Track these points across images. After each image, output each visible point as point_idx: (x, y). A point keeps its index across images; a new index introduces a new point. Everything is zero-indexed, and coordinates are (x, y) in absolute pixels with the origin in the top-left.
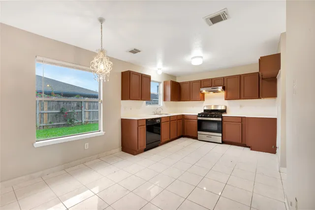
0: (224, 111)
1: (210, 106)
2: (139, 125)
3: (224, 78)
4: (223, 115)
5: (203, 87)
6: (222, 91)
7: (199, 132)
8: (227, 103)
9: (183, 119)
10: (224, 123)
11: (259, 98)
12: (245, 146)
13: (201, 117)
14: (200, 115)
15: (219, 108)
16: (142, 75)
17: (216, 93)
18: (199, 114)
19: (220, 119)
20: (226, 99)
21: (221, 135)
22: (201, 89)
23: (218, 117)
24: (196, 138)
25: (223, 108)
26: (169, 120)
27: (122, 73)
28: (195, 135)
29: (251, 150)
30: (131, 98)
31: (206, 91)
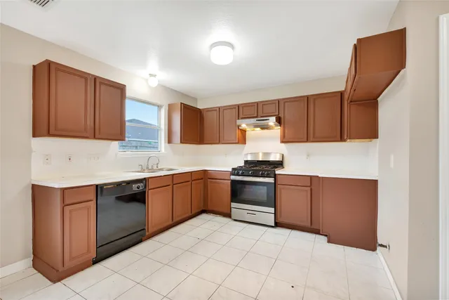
0: (280, 164)
1: (256, 154)
2: (67, 202)
3: (279, 101)
4: (278, 172)
5: (242, 118)
6: (276, 126)
7: (234, 205)
8: (284, 148)
9: (204, 177)
10: (279, 187)
11: (342, 139)
12: (317, 232)
13: (238, 175)
14: (235, 171)
15: (272, 158)
16: (95, 78)
17: (265, 131)
18: (233, 169)
19: (271, 180)
20: (282, 142)
21: (272, 210)
22: (239, 122)
23: (268, 176)
24: (228, 215)
25: (277, 158)
26: (170, 183)
27: (34, 67)
28: (226, 211)
29: (329, 242)
30: (52, 131)
31: (247, 125)
